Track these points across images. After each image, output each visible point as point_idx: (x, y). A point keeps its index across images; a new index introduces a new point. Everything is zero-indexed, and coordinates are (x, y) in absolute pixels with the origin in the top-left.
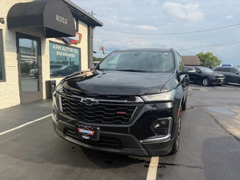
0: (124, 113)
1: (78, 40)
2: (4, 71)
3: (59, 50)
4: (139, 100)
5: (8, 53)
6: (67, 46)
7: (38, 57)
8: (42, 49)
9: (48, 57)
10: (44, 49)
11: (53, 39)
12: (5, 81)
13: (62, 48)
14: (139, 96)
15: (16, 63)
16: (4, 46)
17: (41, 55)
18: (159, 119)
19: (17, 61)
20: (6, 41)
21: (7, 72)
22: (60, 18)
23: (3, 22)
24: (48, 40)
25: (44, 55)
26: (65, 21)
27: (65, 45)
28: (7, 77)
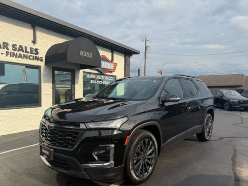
0: (70, 138)
1: (113, 69)
2: (41, 99)
3: (93, 79)
4: (82, 126)
5: (44, 84)
6: (102, 75)
7: (71, 86)
8: (76, 79)
9: (82, 86)
10: (78, 79)
11: (87, 70)
12: (41, 106)
13: (96, 77)
14: (84, 123)
15: (50, 92)
16: (42, 79)
17: (74, 84)
18: (100, 146)
19: (52, 90)
20: (43, 75)
21: (43, 99)
22: (84, 53)
23: (42, 61)
24: (81, 71)
25: (77, 84)
26: (90, 55)
27: (100, 74)
28: (42, 104)
